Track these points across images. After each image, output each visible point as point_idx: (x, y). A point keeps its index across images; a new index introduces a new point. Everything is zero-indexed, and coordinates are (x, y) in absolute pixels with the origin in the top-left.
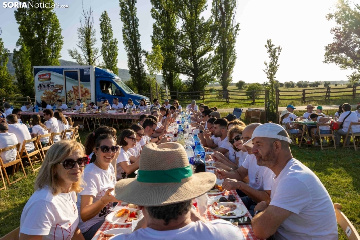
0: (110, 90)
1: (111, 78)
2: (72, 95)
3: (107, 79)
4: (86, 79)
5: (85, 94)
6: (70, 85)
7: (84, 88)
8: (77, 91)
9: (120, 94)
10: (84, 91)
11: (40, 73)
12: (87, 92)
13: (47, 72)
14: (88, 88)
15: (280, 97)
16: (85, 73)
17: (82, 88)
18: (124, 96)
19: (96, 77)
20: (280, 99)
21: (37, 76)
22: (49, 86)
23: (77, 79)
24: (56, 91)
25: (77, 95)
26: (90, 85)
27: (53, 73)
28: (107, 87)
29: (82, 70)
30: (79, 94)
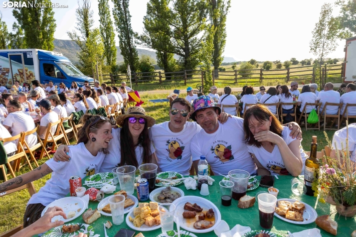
1: (54, 61)
2: (19, 78)
3: (49, 62)
4: (29, 62)
5: (29, 76)
6: (16, 69)
7: (28, 71)
8: (22, 74)
9: (61, 76)
10: (29, 74)
12: (31, 74)
14: (32, 71)
15: (263, 76)
16: (28, 56)
17: (26, 71)
18: (66, 79)
19: (40, 60)
20: (263, 78)
23: (21, 62)
24: (4, 74)
25: (23, 78)
26: (33, 68)
29: (25, 54)
30: (25, 77)
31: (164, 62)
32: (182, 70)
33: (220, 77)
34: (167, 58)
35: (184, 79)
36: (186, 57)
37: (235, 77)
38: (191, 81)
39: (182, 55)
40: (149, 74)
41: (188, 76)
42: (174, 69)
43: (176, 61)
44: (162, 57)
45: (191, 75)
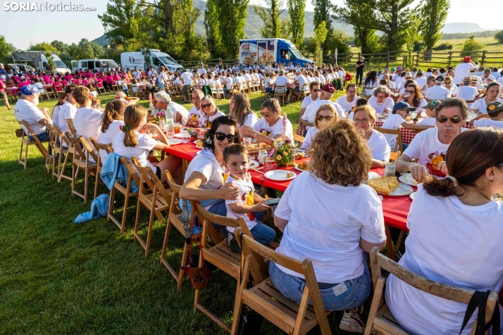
0: (287, 55)
1: (288, 47)
2: (262, 60)
3: (285, 48)
4: (271, 48)
6: (261, 52)
7: (270, 55)
8: (265, 56)
9: (293, 59)
11: (243, 44)
12: (271, 57)
13: (247, 44)
14: (272, 54)
16: (271, 44)
17: (268, 54)
18: (296, 60)
19: (278, 47)
21: (241, 46)
22: (248, 53)
23: (265, 48)
24: (252, 56)
25: (265, 60)
26: (273, 52)
27: (251, 44)
28: (285, 54)
29: (269, 42)
30: (267, 59)
31: (362, 40)
32: (385, 50)
33: (433, 60)
34: (367, 35)
35: (386, 61)
36: (391, 34)
37: (448, 60)
38: (394, 63)
39: (387, 31)
40: (344, 56)
41: (391, 58)
42: (374, 49)
43: (378, 40)
44: (360, 33)
45: (395, 57)
